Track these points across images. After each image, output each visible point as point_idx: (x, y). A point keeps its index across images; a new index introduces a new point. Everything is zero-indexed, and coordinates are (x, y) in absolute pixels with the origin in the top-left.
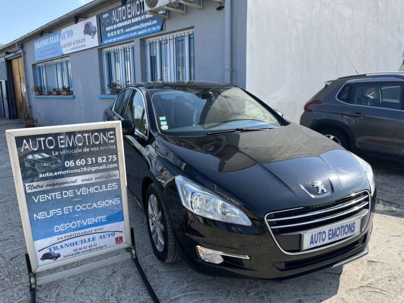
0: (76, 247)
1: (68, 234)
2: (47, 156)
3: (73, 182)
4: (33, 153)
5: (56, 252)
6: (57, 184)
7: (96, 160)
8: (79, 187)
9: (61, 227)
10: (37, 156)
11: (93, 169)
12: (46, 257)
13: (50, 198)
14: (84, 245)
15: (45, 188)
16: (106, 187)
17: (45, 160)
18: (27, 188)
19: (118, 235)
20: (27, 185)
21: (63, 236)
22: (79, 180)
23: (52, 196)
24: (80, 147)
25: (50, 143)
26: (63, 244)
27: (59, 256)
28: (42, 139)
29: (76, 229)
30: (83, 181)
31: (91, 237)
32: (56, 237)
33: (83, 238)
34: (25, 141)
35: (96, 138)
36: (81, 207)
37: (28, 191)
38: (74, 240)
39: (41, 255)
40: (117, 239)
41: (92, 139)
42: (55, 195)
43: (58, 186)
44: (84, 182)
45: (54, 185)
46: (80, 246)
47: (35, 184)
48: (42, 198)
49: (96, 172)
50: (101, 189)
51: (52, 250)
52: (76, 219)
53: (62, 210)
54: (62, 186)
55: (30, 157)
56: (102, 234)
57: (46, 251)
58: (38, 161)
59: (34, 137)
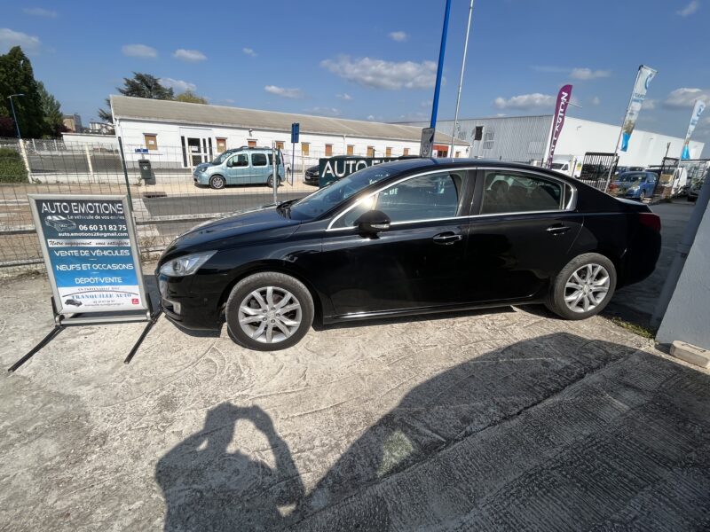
0: (95, 299)
1: (88, 287)
2: (63, 218)
3: (88, 244)
4: (52, 214)
5: (78, 300)
6: (74, 244)
7: (108, 228)
8: (94, 249)
9: (80, 280)
10: (55, 218)
12: (69, 302)
13: (70, 255)
14: (102, 299)
15: (64, 246)
16: (119, 253)
17: (62, 221)
18: (49, 244)
19: (134, 297)
20: (49, 240)
21: (83, 288)
22: (94, 243)
23: (71, 253)
24: (92, 215)
25: (65, 208)
26: (84, 294)
27: (80, 304)
28: (58, 204)
29: (95, 284)
30: (97, 244)
31: (108, 293)
32: (77, 288)
33: (101, 293)
34: (44, 204)
35: (106, 208)
36: (98, 267)
37: (50, 246)
38: (93, 293)
39: (64, 300)
40: (133, 300)
41: (102, 208)
42: (73, 253)
43: (76, 246)
44: (98, 246)
45: (72, 244)
46: (98, 299)
47: (56, 241)
48: (62, 253)
49: (108, 237)
50: (114, 253)
51: (75, 298)
52: (94, 276)
53: (81, 267)
54: (79, 246)
55: (49, 218)
56: (119, 294)
57: (70, 298)
58: (57, 222)
59: (52, 202)
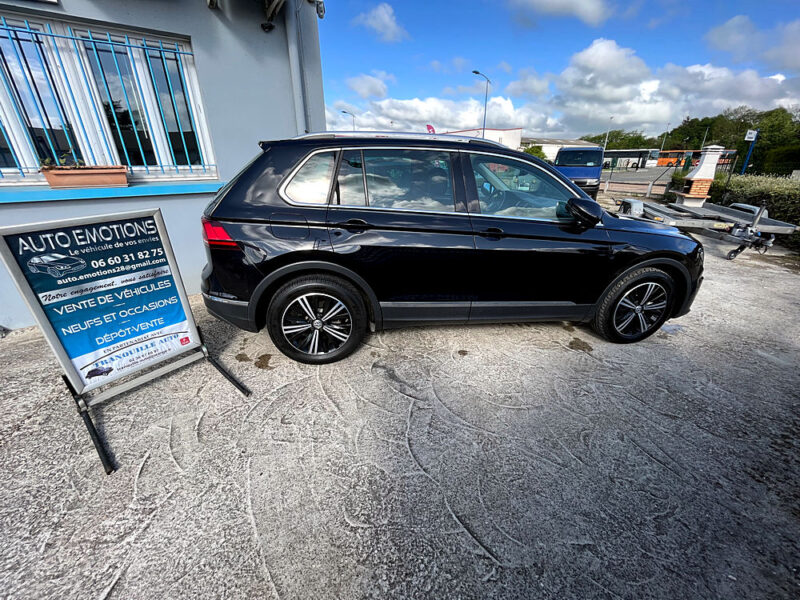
1: (118, 344)
2: (62, 257)
3: (109, 285)
6: (87, 290)
7: (136, 256)
9: (106, 338)
11: (134, 267)
12: (92, 374)
13: (81, 308)
14: (141, 353)
15: (68, 297)
16: (157, 286)
17: (60, 262)
18: (42, 300)
19: (181, 336)
20: (40, 295)
21: (111, 347)
22: (118, 282)
23: (82, 305)
24: (112, 242)
25: (63, 240)
27: (111, 370)
28: (48, 236)
29: (127, 337)
30: (123, 282)
31: (148, 343)
32: (101, 350)
33: (138, 346)
34: (21, 240)
35: (130, 230)
36: (128, 313)
37: (45, 303)
38: (127, 350)
39: (85, 372)
40: (182, 340)
41: (124, 231)
42: (87, 303)
43: (89, 292)
44: (125, 284)
45: (82, 291)
46: (135, 355)
47: (53, 293)
48: (68, 309)
49: (138, 270)
50: (150, 288)
51: (100, 365)
52: (123, 327)
53: (102, 319)
54: (94, 291)
55: (36, 260)
57: (90, 368)
59: (35, 235)
